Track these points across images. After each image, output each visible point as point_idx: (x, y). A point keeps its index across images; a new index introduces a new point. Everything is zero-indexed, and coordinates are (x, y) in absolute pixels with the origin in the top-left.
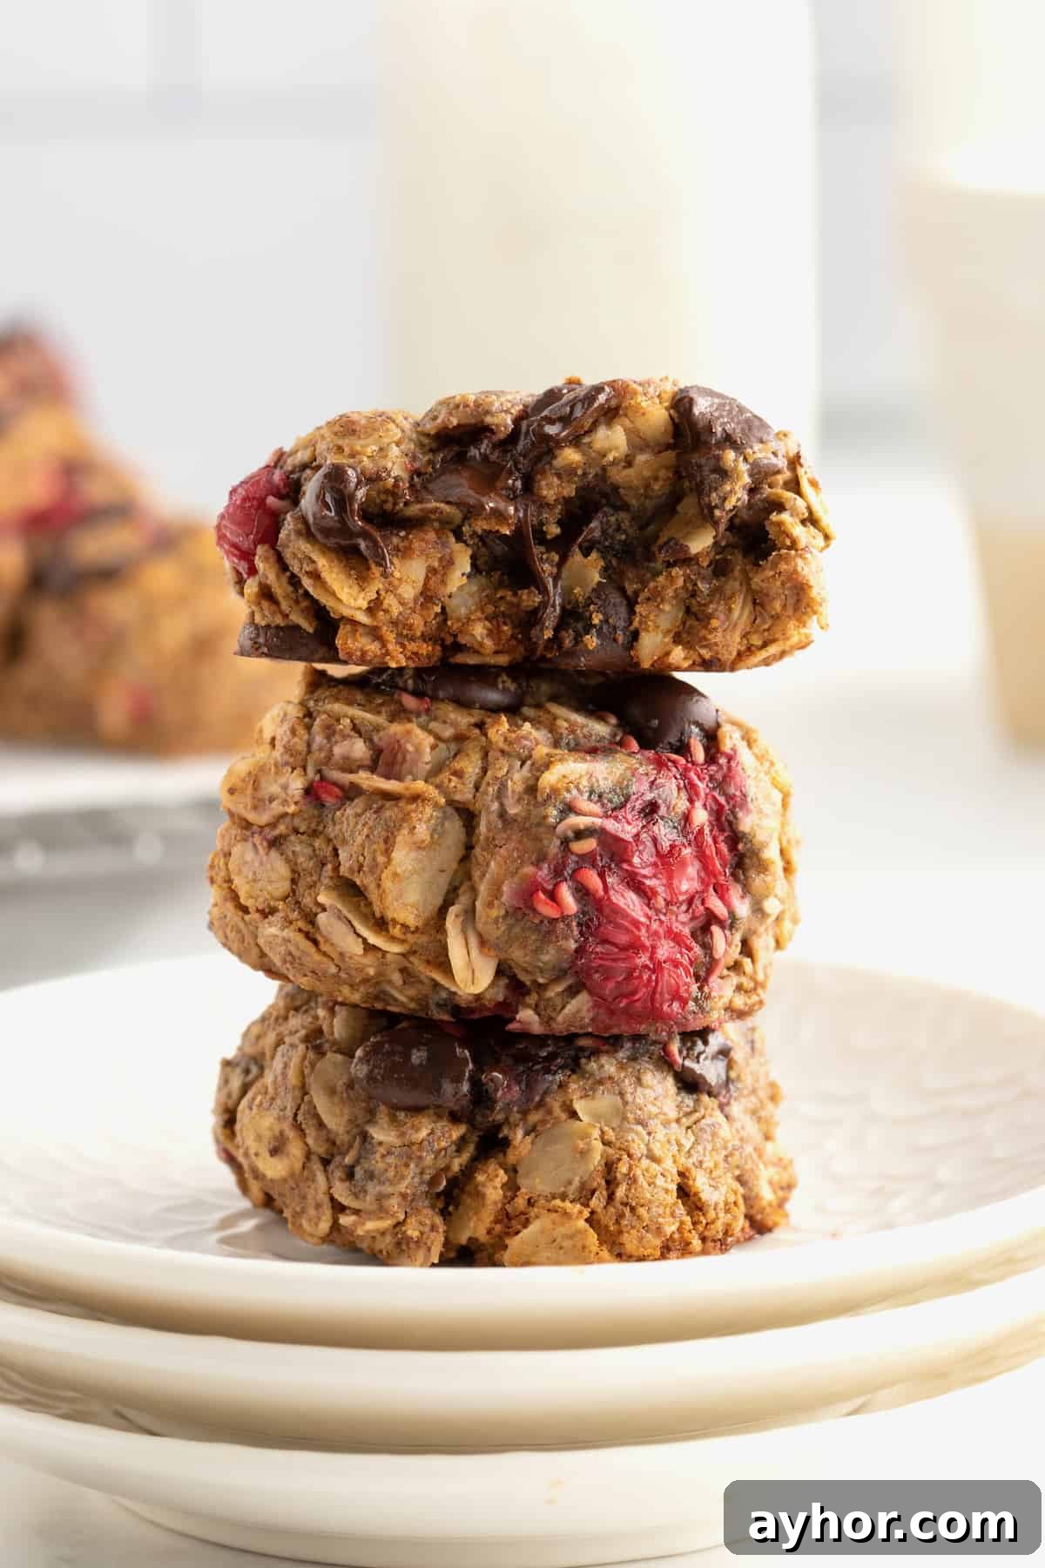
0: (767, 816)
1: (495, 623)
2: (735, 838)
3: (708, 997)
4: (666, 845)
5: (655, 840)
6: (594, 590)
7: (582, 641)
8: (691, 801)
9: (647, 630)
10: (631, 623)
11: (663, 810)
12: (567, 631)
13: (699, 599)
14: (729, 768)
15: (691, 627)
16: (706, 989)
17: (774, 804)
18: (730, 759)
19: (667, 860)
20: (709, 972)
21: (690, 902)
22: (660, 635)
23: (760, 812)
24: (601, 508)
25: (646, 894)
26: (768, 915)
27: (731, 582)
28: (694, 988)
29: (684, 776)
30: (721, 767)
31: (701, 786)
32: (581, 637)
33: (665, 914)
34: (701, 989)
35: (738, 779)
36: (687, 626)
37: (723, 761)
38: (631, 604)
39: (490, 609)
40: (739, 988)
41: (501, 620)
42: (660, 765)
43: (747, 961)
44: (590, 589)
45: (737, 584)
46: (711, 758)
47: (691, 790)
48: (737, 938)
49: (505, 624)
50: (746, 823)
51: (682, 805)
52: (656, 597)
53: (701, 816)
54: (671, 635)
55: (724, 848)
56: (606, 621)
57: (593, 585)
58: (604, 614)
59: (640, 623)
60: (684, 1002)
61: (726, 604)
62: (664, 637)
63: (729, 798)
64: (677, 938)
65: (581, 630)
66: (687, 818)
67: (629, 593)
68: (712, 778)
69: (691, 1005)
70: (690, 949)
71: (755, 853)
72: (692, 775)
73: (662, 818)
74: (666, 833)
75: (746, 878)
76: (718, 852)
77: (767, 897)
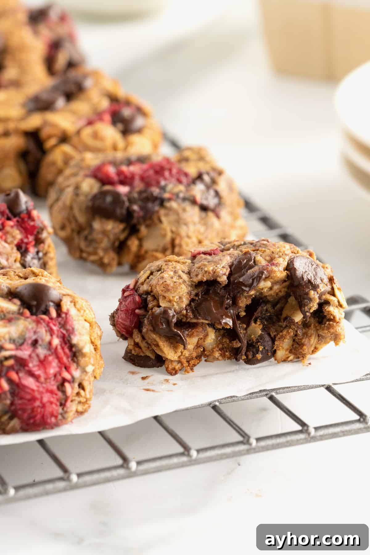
0: (83, 335)
1: (223, 352)
2: (71, 346)
3: (66, 412)
4: (42, 357)
5: (38, 356)
6: (259, 336)
7: (256, 356)
8: (51, 335)
9: (279, 350)
10: (273, 348)
11: (40, 342)
12: (250, 352)
13: (298, 337)
14: (66, 318)
15: (296, 347)
16: (65, 409)
17: (86, 329)
18: (66, 314)
19: (43, 363)
20: (66, 400)
21: (55, 376)
22: (284, 351)
23: (80, 334)
24: (261, 305)
25: (37, 378)
26: (88, 373)
27: (310, 331)
28: (60, 410)
29: (48, 325)
30: (63, 318)
31: (55, 328)
32: (256, 355)
33: (45, 383)
34: (63, 409)
35: (70, 322)
36: (294, 347)
37: (63, 315)
38: (273, 340)
39: (221, 346)
40: (80, 402)
41: (225, 350)
42: (38, 322)
43: (82, 392)
44: (258, 336)
45: (312, 332)
46: (59, 315)
47: (51, 332)
48: (76, 385)
49: (227, 352)
50: (75, 340)
51: (47, 338)
52: (283, 337)
53: (56, 342)
54: (289, 351)
55: (67, 351)
56: (264, 348)
57: (259, 334)
58: (263, 346)
59: (277, 347)
60: (56, 417)
61: (308, 339)
62: (286, 352)
63: (67, 331)
64: (51, 392)
65: (255, 352)
66: (50, 343)
67: (272, 336)
68: (60, 323)
69: (60, 417)
70: (56, 394)
71: (80, 351)
72: (51, 325)
73: (40, 345)
74: (42, 351)
75: (78, 360)
76: (65, 353)
77: (87, 366)
